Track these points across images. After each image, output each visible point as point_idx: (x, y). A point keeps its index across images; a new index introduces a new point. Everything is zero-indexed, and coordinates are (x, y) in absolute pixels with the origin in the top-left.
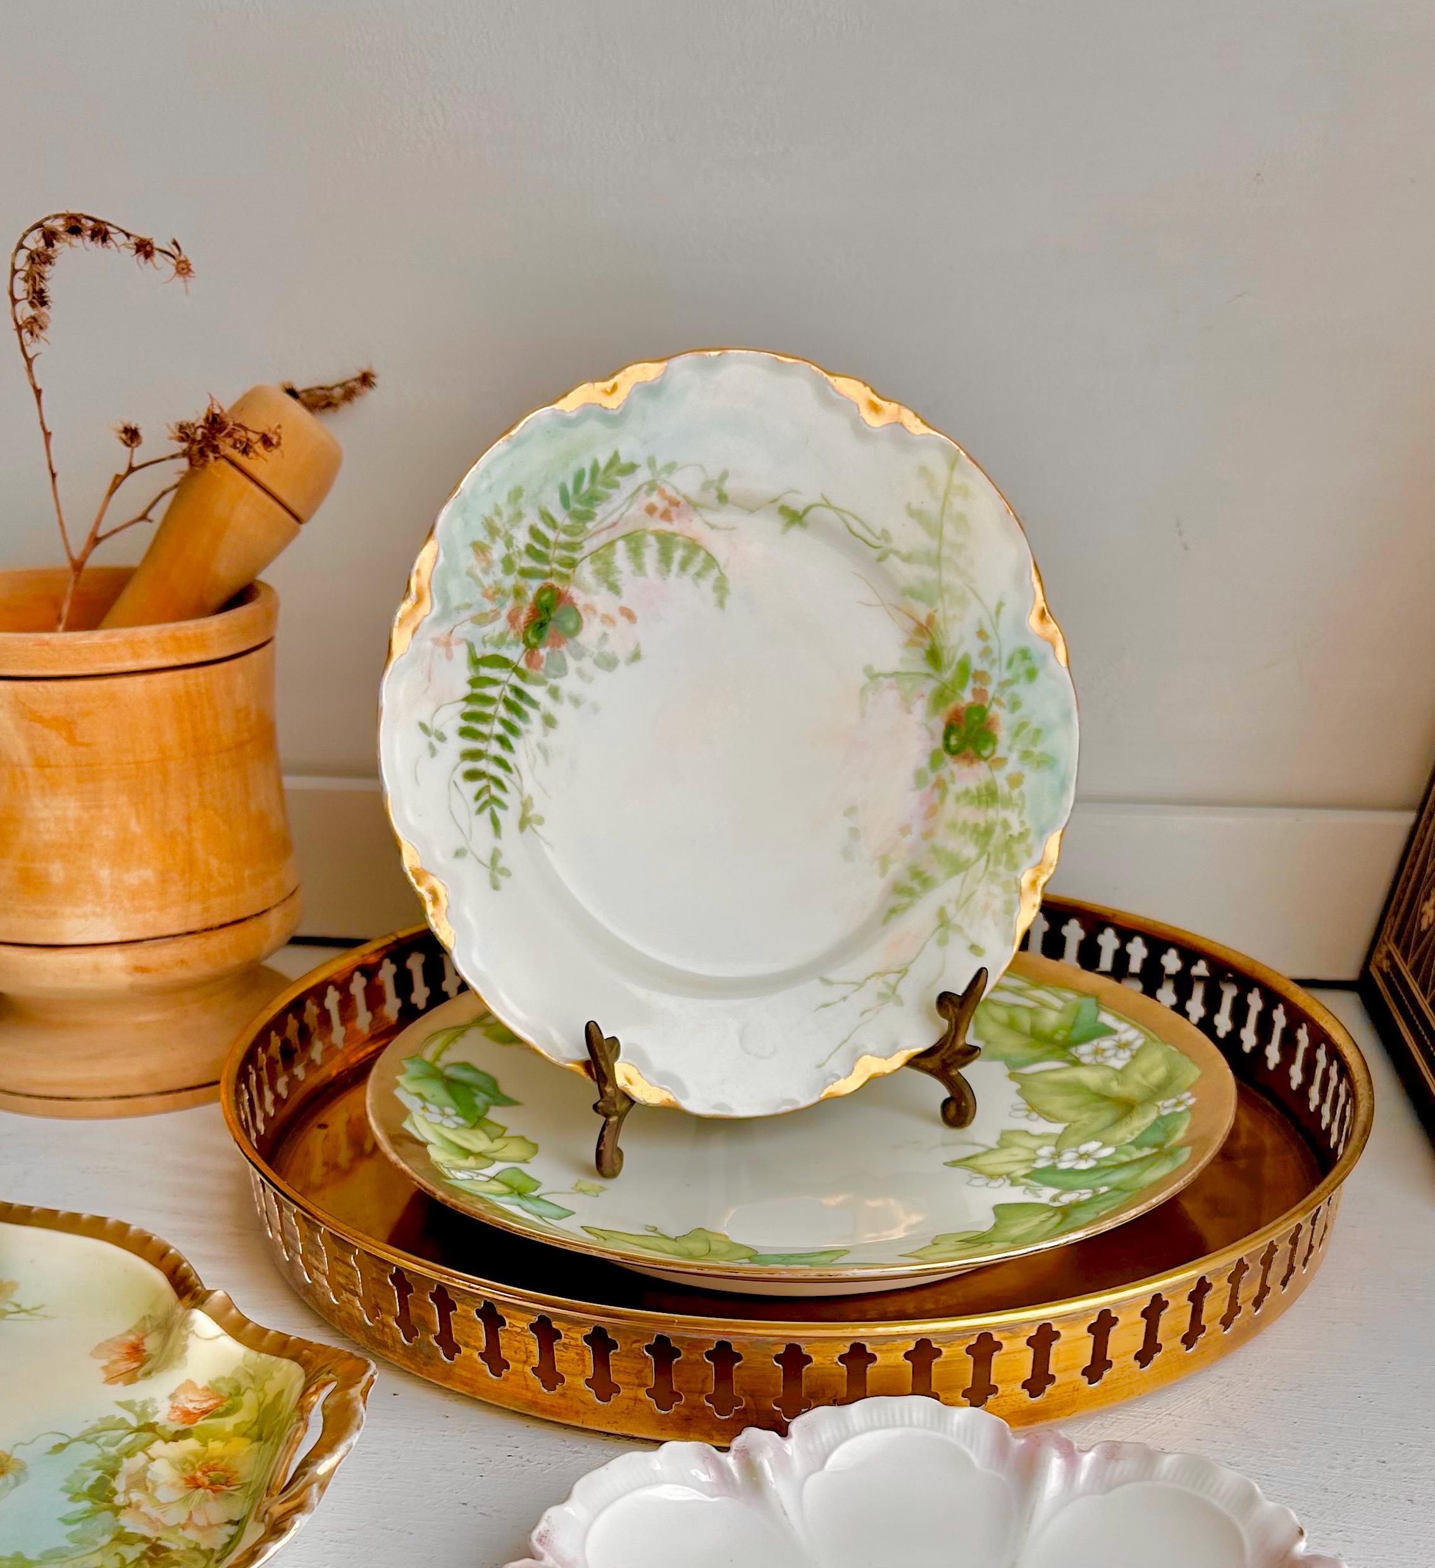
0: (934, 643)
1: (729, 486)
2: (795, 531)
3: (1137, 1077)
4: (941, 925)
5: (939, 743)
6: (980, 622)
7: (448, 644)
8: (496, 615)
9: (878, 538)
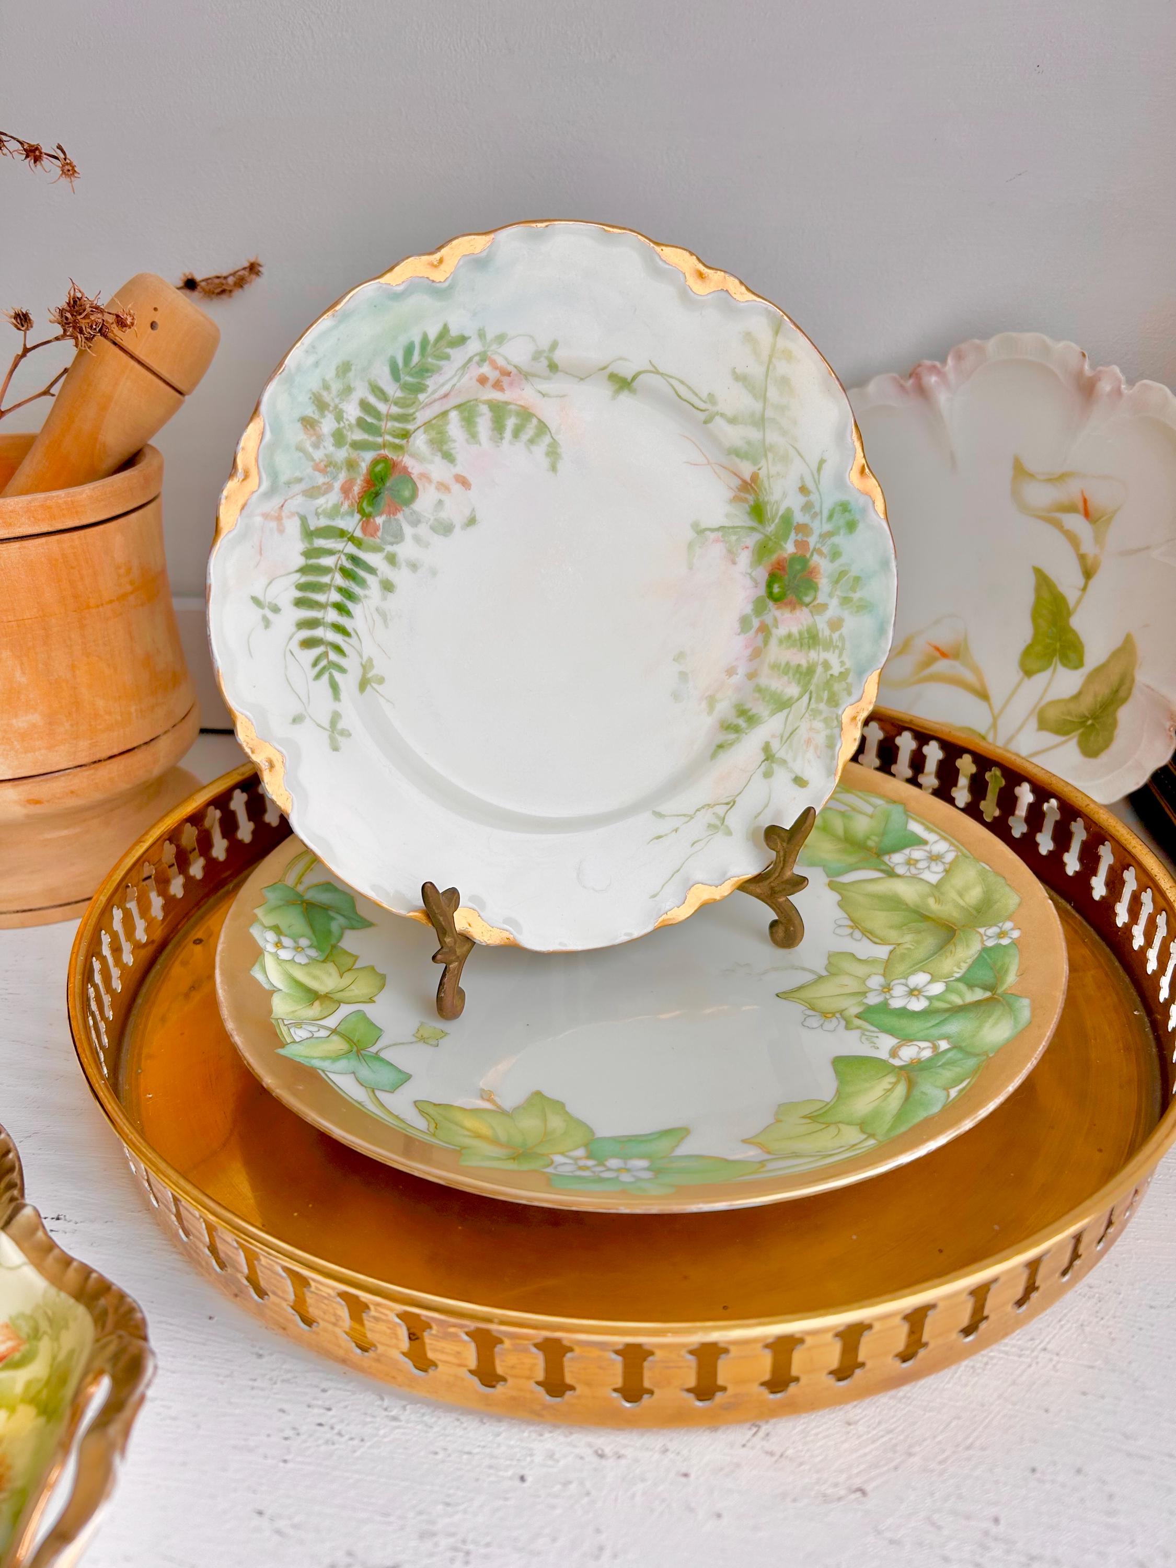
0: (758, 499)
1: (560, 355)
2: (625, 398)
3: (953, 895)
4: (766, 759)
5: (762, 591)
6: (802, 478)
7: (279, 519)
8: (328, 488)
9: (705, 402)
